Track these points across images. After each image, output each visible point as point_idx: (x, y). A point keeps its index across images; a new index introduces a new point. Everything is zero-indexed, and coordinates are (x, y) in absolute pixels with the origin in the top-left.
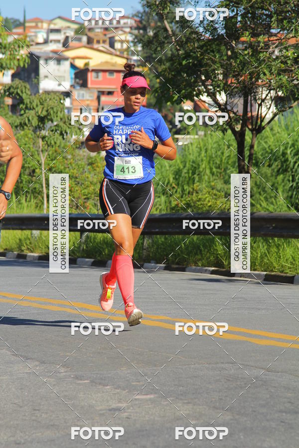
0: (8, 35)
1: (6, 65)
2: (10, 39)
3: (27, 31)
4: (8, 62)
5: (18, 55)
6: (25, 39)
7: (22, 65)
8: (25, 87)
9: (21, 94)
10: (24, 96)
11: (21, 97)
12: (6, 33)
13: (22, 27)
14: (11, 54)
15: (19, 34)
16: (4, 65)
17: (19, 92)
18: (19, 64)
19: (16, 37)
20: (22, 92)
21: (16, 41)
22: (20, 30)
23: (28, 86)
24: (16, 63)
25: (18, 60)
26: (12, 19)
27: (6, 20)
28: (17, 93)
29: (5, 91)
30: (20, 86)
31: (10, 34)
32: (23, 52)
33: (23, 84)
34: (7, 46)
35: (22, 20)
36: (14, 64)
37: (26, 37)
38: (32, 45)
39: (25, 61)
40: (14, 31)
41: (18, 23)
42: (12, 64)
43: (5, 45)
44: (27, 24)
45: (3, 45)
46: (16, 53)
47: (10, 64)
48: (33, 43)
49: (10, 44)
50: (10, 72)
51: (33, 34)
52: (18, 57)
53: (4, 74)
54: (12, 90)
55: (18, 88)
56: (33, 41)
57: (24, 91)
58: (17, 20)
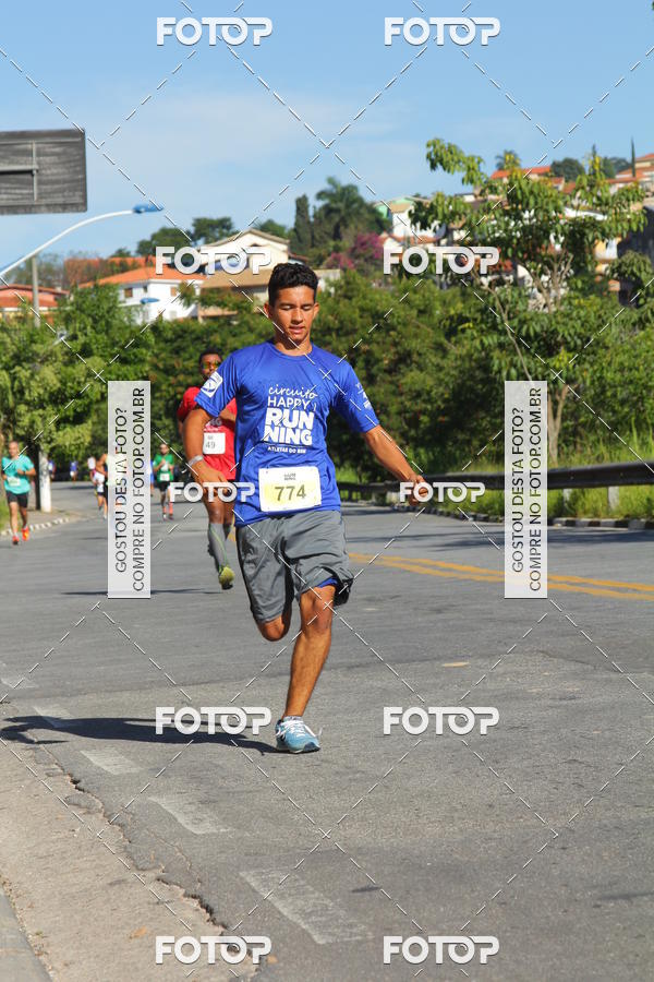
0: (610, 185)
1: (610, 230)
2: (613, 190)
3: (637, 175)
4: (613, 225)
5: (628, 213)
6: (637, 188)
7: (635, 228)
8: (645, 262)
9: (638, 274)
10: (643, 276)
11: (638, 279)
12: (607, 181)
13: (630, 170)
14: (616, 214)
15: (626, 182)
16: (607, 230)
17: (635, 270)
18: (630, 227)
19: (621, 185)
20: (640, 270)
21: (622, 193)
22: (627, 175)
23: (648, 261)
24: (626, 225)
25: (629, 221)
26: (614, 159)
27: (606, 161)
28: (633, 273)
29: (613, 271)
30: (636, 260)
31: (614, 183)
32: (636, 207)
33: (641, 258)
34: (610, 200)
35: (629, 159)
36: (623, 228)
37: (638, 183)
38: (647, 196)
39: (640, 222)
40: (618, 177)
41: (623, 164)
42: (620, 228)
43: (607, 199)
44: (637, 165)
45: (604, 200)
46: (625, 211)
47: (617, 228)
48: (648, 193)
49: (613, 197)
50: (615, 242)
51: (647, 179)
52: (628, 217)
53: (607, 244)
54: (624, 268)
55: (633, 264)
56: (648, 190)
57: (643, 268)
58: (624, 160)
